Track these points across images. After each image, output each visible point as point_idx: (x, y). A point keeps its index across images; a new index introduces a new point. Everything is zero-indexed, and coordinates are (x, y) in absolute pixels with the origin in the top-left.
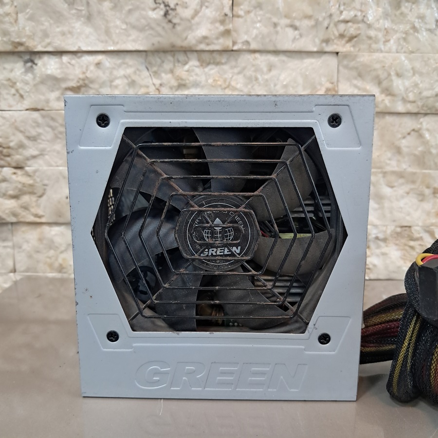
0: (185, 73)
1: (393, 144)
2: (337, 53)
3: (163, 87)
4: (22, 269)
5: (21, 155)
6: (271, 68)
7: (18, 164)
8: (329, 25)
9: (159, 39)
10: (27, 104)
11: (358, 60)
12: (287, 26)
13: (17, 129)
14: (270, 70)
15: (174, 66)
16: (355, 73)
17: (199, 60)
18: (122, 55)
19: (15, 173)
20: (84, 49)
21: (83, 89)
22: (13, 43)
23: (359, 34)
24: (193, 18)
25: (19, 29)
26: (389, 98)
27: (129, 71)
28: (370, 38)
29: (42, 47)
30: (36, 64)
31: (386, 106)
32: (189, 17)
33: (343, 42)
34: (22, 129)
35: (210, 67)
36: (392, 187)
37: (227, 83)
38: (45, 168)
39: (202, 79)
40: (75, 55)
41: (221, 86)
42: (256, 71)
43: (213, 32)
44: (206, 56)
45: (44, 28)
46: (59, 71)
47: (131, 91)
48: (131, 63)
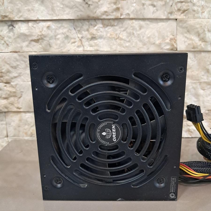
0: (95, 31)
1: (205, 67)
2: (176, 19)
3: (83, 38)
4: (12, 135)
5: (8, 76)
6: (141, 27)
7: (7, 81)
8: (172, 4)
9: (81, 13)
10: (10, 49)
11: (188, 23)
12: (150, 5)
13: (6, 62)
14: (140, 29)
15: (89, 27)
16: (186, 30)
17: (102, 24)
18: (61, 22)
19: (5, 86)
20: (41, 19)
21: (40, 41)
22: (2, 16)
23: (189, 9)
24: (99, 1)
25: (5, 8)
26: (204, 43)
27: (65, 30)
28: (194, 11)
29: (17, 18)
30: (15, 27)
31: (202, 48)
32: (97, 1)
33: (180, 13)
34: (8, 63)
35: (108, 27)
36: (204, 90)
37: (118, 36)
38: (22, 83)
39: (104, 34)
40: (36, 22)
41: (114, 38)
42: (133, 29)
43: (110, 9)
44: (106, 22)
45: (18, 7)
46: (27, 31)
47: (66, 41)
48: (66, 26)
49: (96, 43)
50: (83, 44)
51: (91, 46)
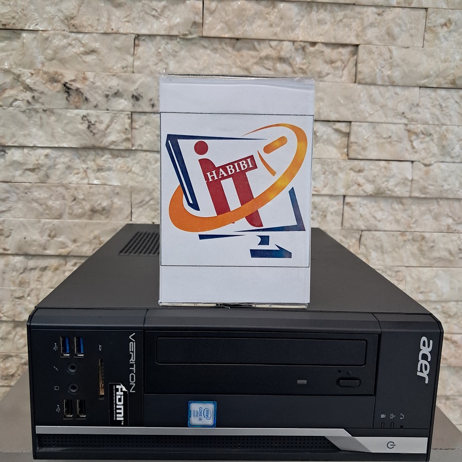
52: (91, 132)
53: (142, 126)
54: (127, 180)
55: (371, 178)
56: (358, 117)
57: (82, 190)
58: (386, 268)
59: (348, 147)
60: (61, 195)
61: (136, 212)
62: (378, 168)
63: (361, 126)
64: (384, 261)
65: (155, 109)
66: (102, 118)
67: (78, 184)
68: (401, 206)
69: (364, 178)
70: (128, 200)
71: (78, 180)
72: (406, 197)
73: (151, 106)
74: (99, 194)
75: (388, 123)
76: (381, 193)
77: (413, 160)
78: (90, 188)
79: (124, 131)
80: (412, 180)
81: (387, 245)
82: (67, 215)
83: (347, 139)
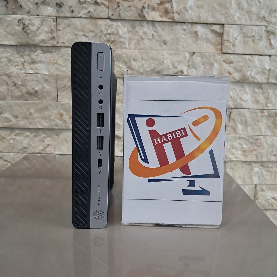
0: (34, 56)
3: (25, 62)
8: (101, 35)
9: (21, 40)
12: (82, 35)
15: (30, 53)
17: (42, 50)
18: (4, 47)
23: (116, 40)
24: (37, 30)
27: (8, 55)
28: (121, 42)
32: (35, 30)
33: (109, 43)
35: (47, 54)
37: (55, 62)
39: (44, 59)
41: (52, 63)
43: (47, 38)
44: (45, 49)
47: (9, 64)
48: (9, 51)
49: (36, 67)
50: (25, 67)
51: (32, 69)
52: (26, 32)
53: (64, 28)
54: (53, 70)
55: (239, 68)
56: (229, 20)
57: (20, 78)
58: (249, 137)
59: (221, 44)
60: (5, 82)
61: (61, 95)
62: (244, 61)
63: (232, 27)
64: (247, 132)
65: (74, 14)
66: (34, 22)
67: (17, 73)
68: (260, 90)
69: (233, 68)
70: (55, 85)
71: (18, 70)
72: (264, 83)
73: (71, 12)
74: (32, 80)
75: (252, 25)
76: (246, 80)
77: (270, 54)
78: (26, 76)
79: (51, 31)
80: (270, 70)
81: (250, 120)
82: (10, 97)
83: (221, 38)
